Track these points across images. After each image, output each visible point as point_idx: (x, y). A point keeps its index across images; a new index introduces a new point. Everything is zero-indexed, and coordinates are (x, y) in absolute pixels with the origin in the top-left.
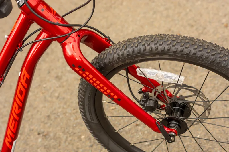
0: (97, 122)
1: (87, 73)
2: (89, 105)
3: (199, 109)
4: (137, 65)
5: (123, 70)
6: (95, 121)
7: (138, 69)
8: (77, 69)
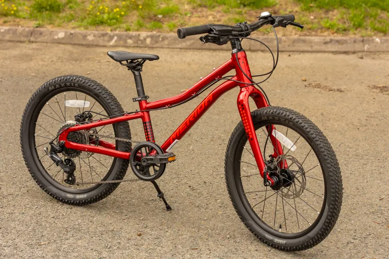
0: (232, 161)
1: (244, 112)
2: (234, 143)
3: (297, 185)
4: (275, 126)
5: (265, 127)
6: (232, 159)
7: (274, 130)
8: (240, 106)
